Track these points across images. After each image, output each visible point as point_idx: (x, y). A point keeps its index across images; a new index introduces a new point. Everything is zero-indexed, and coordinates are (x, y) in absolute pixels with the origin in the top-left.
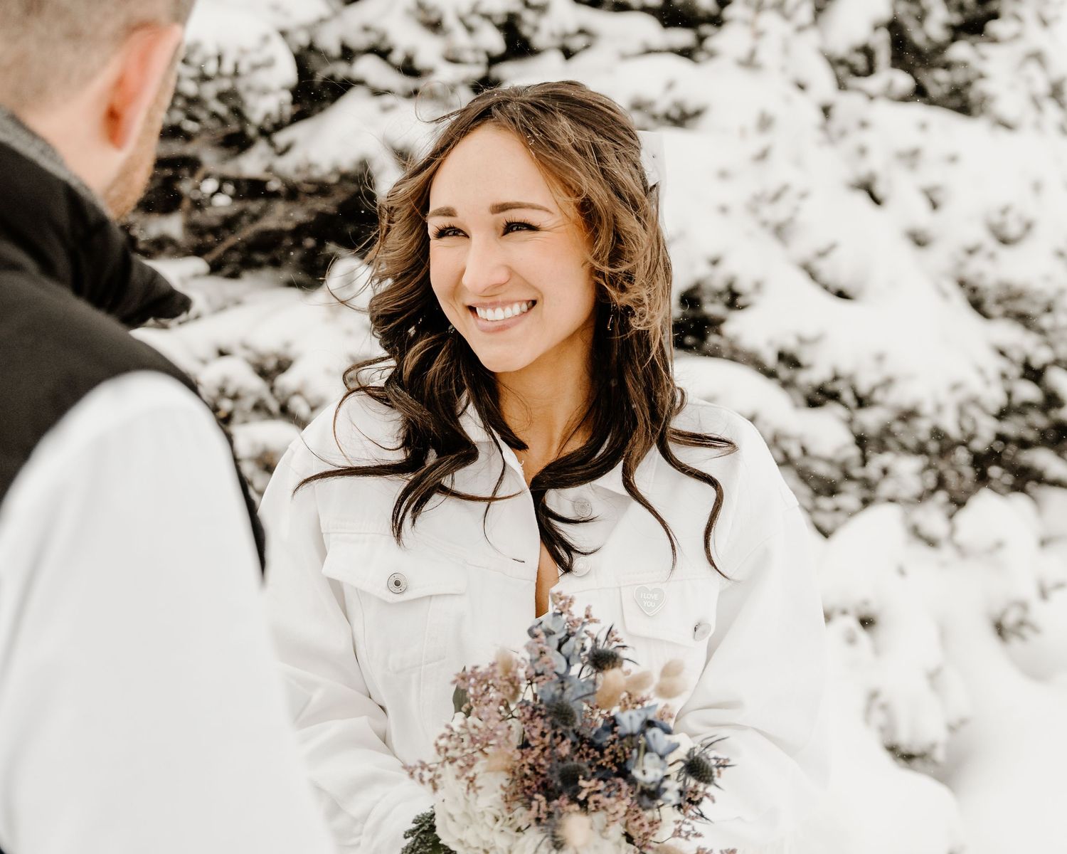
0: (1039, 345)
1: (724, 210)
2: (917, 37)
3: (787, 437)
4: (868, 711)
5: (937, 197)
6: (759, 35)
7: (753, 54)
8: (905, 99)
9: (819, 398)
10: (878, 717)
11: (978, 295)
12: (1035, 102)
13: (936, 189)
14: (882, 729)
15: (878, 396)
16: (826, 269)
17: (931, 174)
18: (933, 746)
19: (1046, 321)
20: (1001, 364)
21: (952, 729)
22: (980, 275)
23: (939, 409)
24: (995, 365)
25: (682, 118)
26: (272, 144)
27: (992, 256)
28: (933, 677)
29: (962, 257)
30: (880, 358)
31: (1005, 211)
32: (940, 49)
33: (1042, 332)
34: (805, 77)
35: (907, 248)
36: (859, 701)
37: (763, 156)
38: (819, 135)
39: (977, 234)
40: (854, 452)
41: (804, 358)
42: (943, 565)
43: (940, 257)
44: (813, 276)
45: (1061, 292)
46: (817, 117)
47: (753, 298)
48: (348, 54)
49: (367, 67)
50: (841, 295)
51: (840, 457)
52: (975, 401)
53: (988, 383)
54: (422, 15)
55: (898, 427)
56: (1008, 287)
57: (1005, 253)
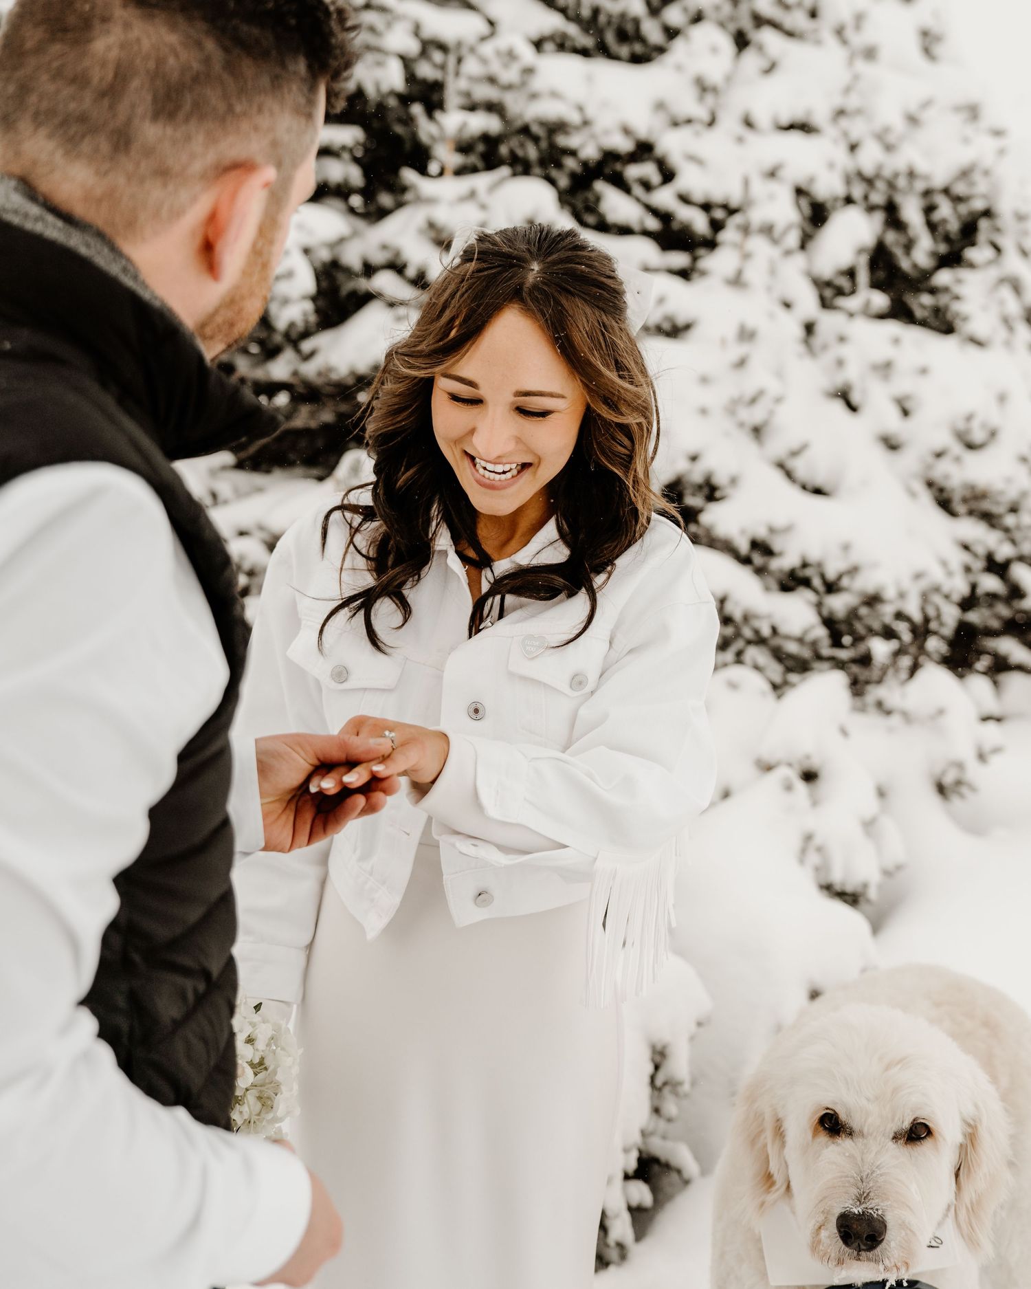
0: (1001, 542)
1: (704, 411)
2: (905, 264)
3: (757, 617)
4: (803, 851)
5: (908, 405)
6: (747, 256)
7: (739, 273)
8: (882, 316)
9: (792, 584)
10: (813, 858)
11: (945, 495)
12: (1007, 322)
13: (907, 397)
14: (817, 869)
15: (845, 582)
16: (800, 467)
17: (903, 384)
18: (865, 886)
19: (1010, 520)
20: (965, 557)
21: (887, 873)
22: (947, 477)
23: (902, 595)
24: (958, 558)
25: (674, 330)
26: (297, 350)
27: (958, 460)
28: (869, 825)
29: (930, 459)
30: (846, 548)
31: (969, 418)
32: (926, 275)
33: (1007, 530)
34: (790, 295)
35: (879, 452)
36: (796, 842)
37: (741, 363)
38: (801, 348)
39: (944, 439)
40: (821, 633)
41: (776, 545)
42: (890, 730)
43: (910, 460)
44: (789, 475)
45: (1024, 494)
46: (799, 332)
47: (728, 491)
48: (369, 270)
49: (385, 282)
50: (818, 491)
51: (810, 637)
52: (937, 589)
53: (950, 574)
54: (433, 234)
55: (864, 611)
56: (972, 488)
57: (970, 457)
